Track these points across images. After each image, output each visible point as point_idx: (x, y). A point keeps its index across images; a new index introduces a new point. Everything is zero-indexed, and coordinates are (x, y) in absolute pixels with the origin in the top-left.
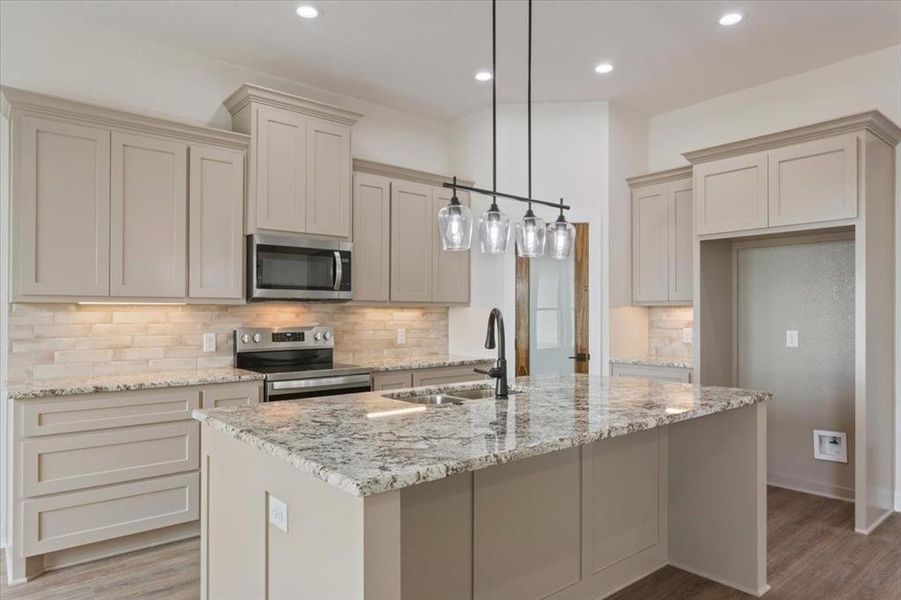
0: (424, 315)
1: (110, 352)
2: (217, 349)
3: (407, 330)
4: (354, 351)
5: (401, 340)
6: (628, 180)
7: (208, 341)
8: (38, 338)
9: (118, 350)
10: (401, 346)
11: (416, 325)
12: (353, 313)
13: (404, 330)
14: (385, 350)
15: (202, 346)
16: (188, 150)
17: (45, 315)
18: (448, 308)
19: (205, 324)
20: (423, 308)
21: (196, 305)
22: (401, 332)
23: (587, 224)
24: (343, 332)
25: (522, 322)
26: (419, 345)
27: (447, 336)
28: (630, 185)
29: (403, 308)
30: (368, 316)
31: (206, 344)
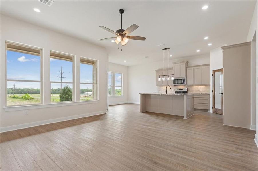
10: (201, 91)
11: (204, 88)
22: (201, 89)
24: (190, 89)
31: (173, 90)
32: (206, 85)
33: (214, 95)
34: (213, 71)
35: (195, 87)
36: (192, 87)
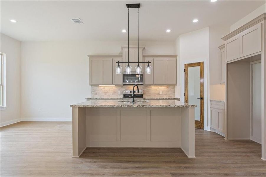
0: (167, 88)
1: (104, 93)
2: (121, 93)
3: (163, 91)
4: (149, 95)
5: (161, 93)
6: (219, 47)
7: (119, 92)
8: (95, 91)
9: (105, 93)
10: (161, 95)
11: (165, 90)
12: (149, 87)
13: (162, 91)
14: (157, 96)
15: (118, 93)
16: (112, 59)
17: (96, 87)
18: (175, 86)
19: (119, 89)
20: (167, 86)
21: (116, 85)
22: (161, 91)
23: (203, 62)
24: (146, 91)
25: (186, 89)
26: (166, 95)
27: (174, 93)
28: (219, 49)
29: (161, 86)
30: (152, 88)
31: (119, 93)
32: (168, 86)
33: (186, 99)
34: (185, 65)
35: (154, 88)
36: (149, 88)
